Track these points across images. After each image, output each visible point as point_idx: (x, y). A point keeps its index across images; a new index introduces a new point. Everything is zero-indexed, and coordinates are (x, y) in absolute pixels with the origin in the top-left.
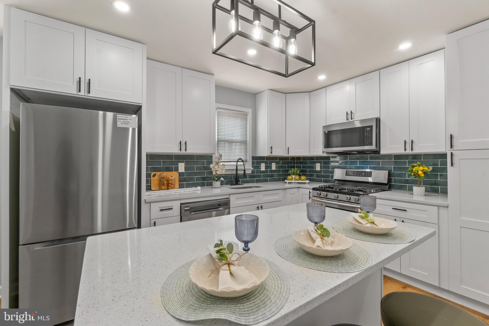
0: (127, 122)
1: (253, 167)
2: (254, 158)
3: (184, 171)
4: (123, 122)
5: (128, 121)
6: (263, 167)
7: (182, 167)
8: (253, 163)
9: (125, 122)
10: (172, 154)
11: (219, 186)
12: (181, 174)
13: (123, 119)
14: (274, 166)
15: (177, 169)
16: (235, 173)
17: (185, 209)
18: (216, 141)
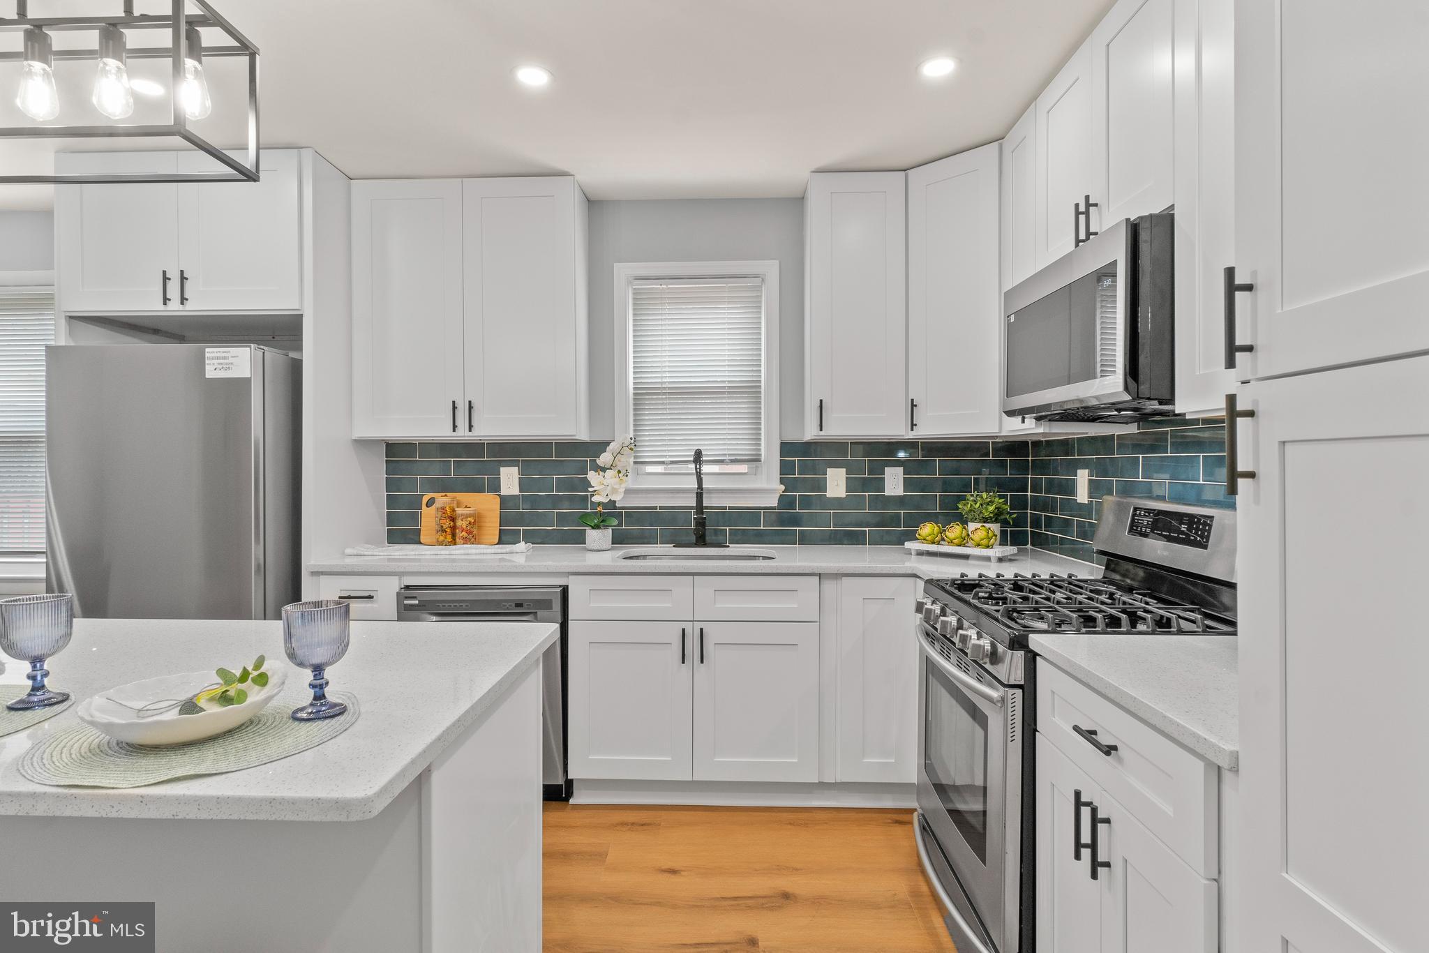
0: (227, 364)
1: (782, 481)
2: (787, 448)
3: (518, 493)
4: (219, 364)
5: (231, 360)
6: (836, 483)
7: (510, 479)
8: (785, 468)
9: (221, 364)
10: (480, 440)
11: (608, 544)
12: (505, 501)
13: (218, 358)
14: (894, 482)
15: (495, 487)
16: (692, 502)
17: (406, 602)
18: (631, 391)
